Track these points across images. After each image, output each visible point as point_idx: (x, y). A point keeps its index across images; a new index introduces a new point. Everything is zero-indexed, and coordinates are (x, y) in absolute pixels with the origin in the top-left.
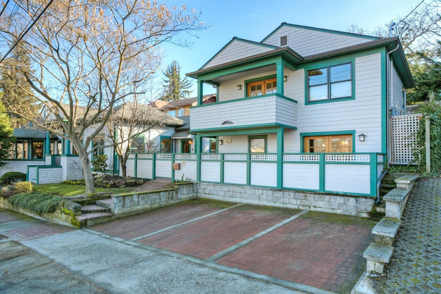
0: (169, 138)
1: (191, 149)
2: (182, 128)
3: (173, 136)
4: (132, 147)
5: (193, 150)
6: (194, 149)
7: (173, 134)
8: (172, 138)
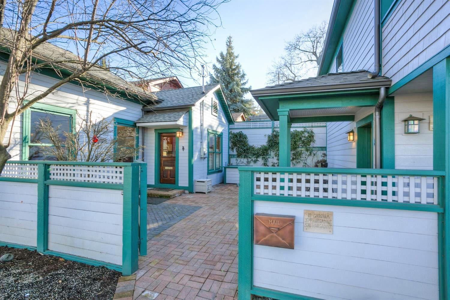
0: (132, 124)
1: (180, 148)
2: (159, 106)
3: (139, 121)
4: (32, 141)
5: (183, 149)
6: (187, 148)
7: (139, 117)
8: (138, 125)
